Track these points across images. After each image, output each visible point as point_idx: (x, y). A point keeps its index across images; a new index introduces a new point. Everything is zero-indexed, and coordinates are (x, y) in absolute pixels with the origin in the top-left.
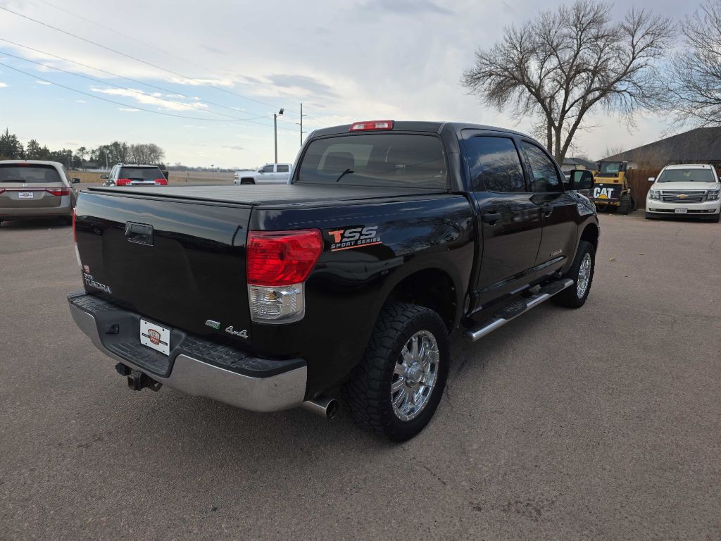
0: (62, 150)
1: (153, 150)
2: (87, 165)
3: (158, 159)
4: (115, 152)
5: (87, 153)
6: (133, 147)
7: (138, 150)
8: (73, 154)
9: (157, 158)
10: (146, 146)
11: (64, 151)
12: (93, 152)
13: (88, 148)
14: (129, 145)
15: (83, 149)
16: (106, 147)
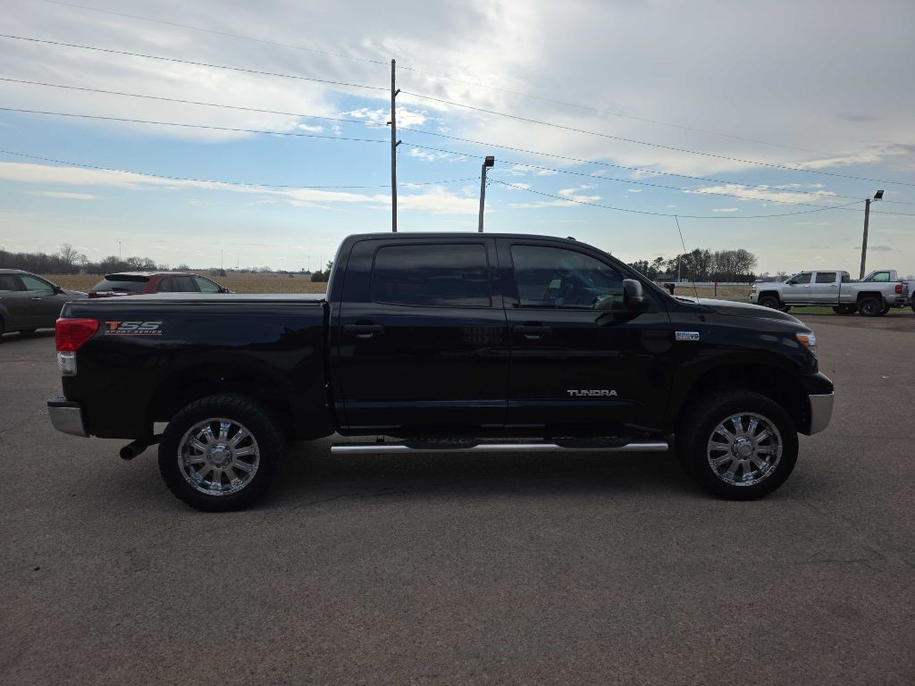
0: (638, 261)
1: (743, 258)
2: (661, 277)
3: (747, 268)
4: (694, 262)
5: (664, 263)
6: (717, 254)
7: (724, 258)
8: (649, 266)
9: (746, 266)
10: (734, 253)
11: (641, 263)
12: (671, 262)
13: (665, 259)
14: (713, 252)
15: (660, 259)
16: (686, 256)
